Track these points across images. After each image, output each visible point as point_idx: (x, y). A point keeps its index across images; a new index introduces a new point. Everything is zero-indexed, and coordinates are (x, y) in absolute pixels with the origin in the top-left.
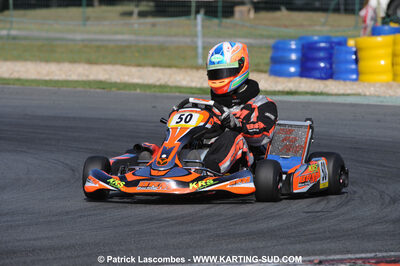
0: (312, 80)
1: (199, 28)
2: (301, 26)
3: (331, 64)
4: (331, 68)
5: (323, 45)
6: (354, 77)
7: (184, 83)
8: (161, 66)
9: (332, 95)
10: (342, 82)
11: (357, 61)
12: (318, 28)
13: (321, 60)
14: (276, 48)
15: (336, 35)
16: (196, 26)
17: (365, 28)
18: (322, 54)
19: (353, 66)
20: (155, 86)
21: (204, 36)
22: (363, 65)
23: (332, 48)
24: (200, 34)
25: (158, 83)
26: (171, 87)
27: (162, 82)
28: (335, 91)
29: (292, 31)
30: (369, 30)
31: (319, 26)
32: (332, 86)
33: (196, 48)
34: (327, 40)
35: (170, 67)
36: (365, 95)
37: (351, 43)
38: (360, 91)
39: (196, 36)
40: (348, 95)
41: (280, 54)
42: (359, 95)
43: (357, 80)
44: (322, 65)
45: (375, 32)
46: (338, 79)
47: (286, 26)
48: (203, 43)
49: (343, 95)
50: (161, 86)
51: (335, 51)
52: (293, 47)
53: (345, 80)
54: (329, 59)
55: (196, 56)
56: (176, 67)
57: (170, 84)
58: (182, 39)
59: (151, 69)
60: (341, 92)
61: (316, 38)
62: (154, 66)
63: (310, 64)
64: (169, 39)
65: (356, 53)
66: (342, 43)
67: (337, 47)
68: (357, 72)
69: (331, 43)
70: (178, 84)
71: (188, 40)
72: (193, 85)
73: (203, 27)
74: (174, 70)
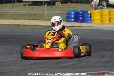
0: (78, 23)
1: (46, 8)
2: (75, 7)
3: (83, 18)
4: (83, 19)
5: (81, 13)
6: (90, 22)
7: (42, 24)
8: (35, 20)
9: (84, 27)
10: (87, 23)
11: (91, 17)
12: (79, 8)
13: (80, 17)
14: (67, 14)
15: (85, 10)
16: (45, 8)
17: (93, 8)
18: (81, 15)
19: (90, 19)
20: (33, 26)
21: (47, 11)
22: (92, 18)
23: (84, 13)
24: (46, 10)
25: (34, 25)
26: (38, 26)
27: (35, 24)
28: (85, 26)
29: (72, 9)
30: (94, 8)
31: (80, 7)
32: (84, 24)
33: (45, 14)
34: (82, 11)
35: (37, 20)
36: (93, 27)
37: (89, 12)
38: (92, 25)
39: (45, 11)
40: (89, 27)
41: (69, 16)
42: (92, 27)
43: (91, 22)
44: (81, 18)
45: (96, 9)
46: (85, 22)
47: (70, 8)
48: (47, 13)
49: (87, 27)
50: (35, 25)
51: (84, 15)
52: (73, 13)
53: (87, 22)
54: (83, 17)
55: (45, 17)
56: (39, 20)
57: (38, 25)
58: (41, 12)
59: (32, 21)
60: (87, 26)
61: (79, 11)
62: (33, 20)
63: (77, 18)
64: (37, 12)
65: (90, 15)
66: (87, 12)
67: (85, 13)
68: (91, 20)
69: (83, 12)
70: (40, 25)
71: (43, 12)
72: (44, 25)
73: (47, 8)
74: (39, 21)
